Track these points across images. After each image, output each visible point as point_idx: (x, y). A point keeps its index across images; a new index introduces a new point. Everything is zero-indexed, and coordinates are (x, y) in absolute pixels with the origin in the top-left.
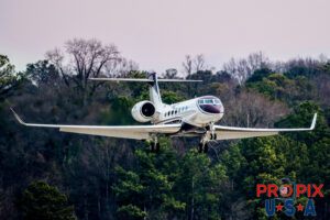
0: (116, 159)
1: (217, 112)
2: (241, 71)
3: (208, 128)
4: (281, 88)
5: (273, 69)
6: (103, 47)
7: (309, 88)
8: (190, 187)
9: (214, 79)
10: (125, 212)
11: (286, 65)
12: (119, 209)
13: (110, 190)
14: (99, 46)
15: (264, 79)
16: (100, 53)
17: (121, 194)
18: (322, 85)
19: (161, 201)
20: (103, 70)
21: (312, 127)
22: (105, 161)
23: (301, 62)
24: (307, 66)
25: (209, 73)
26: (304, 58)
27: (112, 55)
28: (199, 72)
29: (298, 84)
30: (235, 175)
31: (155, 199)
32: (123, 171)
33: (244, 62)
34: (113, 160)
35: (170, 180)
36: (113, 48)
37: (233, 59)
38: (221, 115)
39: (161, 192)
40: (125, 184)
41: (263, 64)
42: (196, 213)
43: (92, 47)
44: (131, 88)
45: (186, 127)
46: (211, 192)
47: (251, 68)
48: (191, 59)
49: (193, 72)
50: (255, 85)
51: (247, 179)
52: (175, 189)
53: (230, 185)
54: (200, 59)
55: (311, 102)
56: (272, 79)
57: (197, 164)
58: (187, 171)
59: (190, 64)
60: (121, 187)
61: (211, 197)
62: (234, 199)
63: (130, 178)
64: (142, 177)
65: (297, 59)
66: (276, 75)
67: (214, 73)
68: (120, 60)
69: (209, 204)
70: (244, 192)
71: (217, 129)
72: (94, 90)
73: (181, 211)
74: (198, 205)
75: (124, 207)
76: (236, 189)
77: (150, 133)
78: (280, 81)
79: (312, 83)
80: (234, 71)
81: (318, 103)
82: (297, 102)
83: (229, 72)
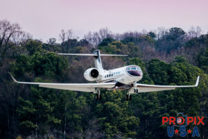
0: (19, 92)
1: (138, 75)
2: (95, 39)
3: (132, 85)
4: (119, 50)
5: (115, 38)
6: (11, 24)
7: (136, 49)
8: (64, 110)
9: (79, 44)
10: (24, 125)
11: (122, 36)
12: (21, 123)
13: (15, 112)
14: (8, 24)
15: (109, 44)
16: (9, 28)
17: (22, 114)
18: (144, 48)
19: (46, 118)
20: (11, 39)
21: (197, 85)
22: (12, 94)
23: (131, 34)
24: (135, 36)
25: (75, 40)
26: (133, 32)
27: (16, 30)
28: (69, 40)
29: (129, 47)
30: (91, 103)
31: (42, 117)
32: (23, 100)
33: (96, 34)
34: (17, 94)
35: (52, 105)
36: (17, 25)
37: (90, 32)
38: (141, 77)
39: (46, 113)
40: (24, 108)
41: (108, 35)
42: (67, 126)
43: (4, 25)
44: (28, 50)
45: (119, 84)
46: (76, 113)
47: (101, 37)
48: (65, 32)
49: (66, 40)
50: (103, 48)
51: (99, 105)
52: (54, 111)
53: (88, 109)
54: (70, 32)
55: (137, 58)
56: (113, 44)
57: (68, 96)
58: (62, 100)
59: (64, 35)
60: (22, 110)
61: (77, 116)
62: (91, 117)
63: (27, 105)
64: (35, 104)
65: (129, 32)
66: (116, 42)
67: (79, 40)
68: (21, 32)
69: (75, 121)
70: (97, 113)
71: (138, 86)
72: (5, 51)
73: (58, 124)
74: (68, 121)
75: (23, 122)
76: (92, 111)
77: (96, 88)
78: (118, 45)
79: (138, 47)
80: (91, 39)
81: (142, 59)
82: (129, 58)
83: (88, 40)
